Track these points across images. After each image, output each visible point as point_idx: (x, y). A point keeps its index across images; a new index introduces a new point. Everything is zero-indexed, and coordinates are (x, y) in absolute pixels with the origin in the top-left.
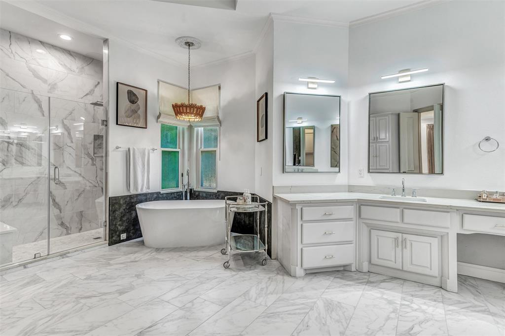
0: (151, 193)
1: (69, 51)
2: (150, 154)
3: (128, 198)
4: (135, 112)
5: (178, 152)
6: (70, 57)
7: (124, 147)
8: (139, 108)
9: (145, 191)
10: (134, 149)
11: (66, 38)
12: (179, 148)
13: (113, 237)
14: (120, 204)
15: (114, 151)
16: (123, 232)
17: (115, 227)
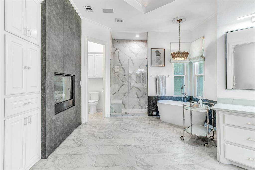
0: (167, 97)
1: (141, 40)
2: (166, 78)
3: (156, 98)
4: (159, 59)
5: (184, 77)
6: (142, 42)
7: (154, 76)
8: (161, 58)
9: (164, 95)
10: (158, 76)
11: (137, 36)
12: (185, 75)
13: (150, 113)
14: (153, 99)
15: (150, 77)
16: (154, 111)
17: (151, 109)
